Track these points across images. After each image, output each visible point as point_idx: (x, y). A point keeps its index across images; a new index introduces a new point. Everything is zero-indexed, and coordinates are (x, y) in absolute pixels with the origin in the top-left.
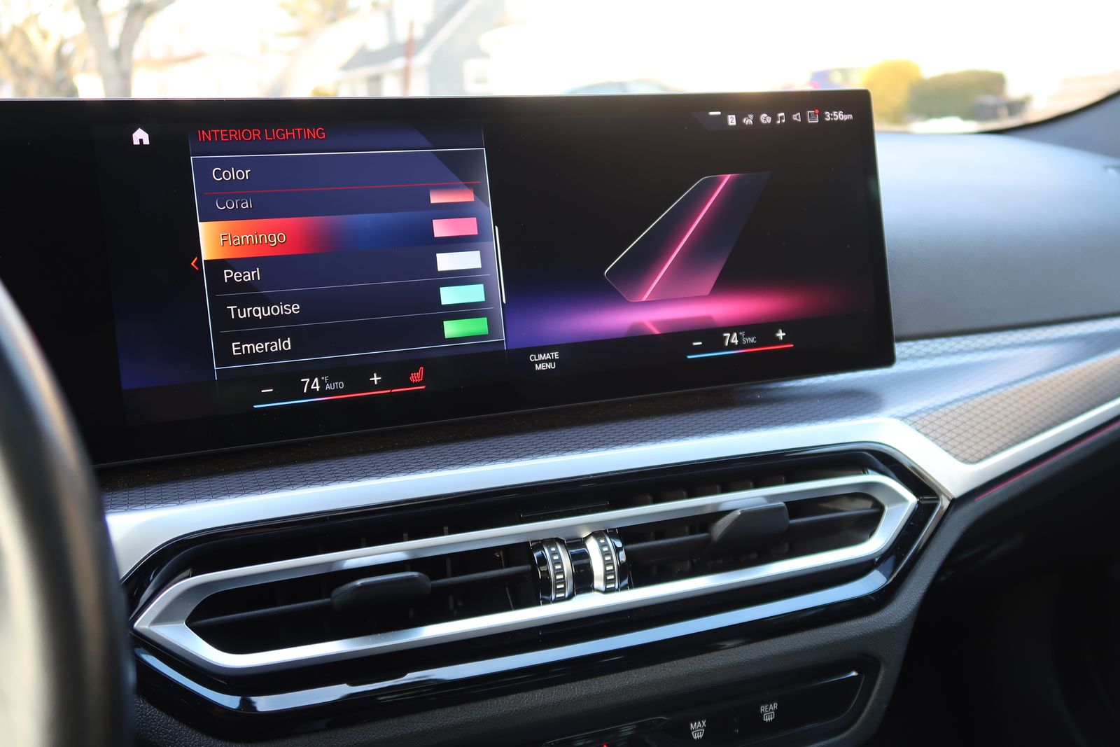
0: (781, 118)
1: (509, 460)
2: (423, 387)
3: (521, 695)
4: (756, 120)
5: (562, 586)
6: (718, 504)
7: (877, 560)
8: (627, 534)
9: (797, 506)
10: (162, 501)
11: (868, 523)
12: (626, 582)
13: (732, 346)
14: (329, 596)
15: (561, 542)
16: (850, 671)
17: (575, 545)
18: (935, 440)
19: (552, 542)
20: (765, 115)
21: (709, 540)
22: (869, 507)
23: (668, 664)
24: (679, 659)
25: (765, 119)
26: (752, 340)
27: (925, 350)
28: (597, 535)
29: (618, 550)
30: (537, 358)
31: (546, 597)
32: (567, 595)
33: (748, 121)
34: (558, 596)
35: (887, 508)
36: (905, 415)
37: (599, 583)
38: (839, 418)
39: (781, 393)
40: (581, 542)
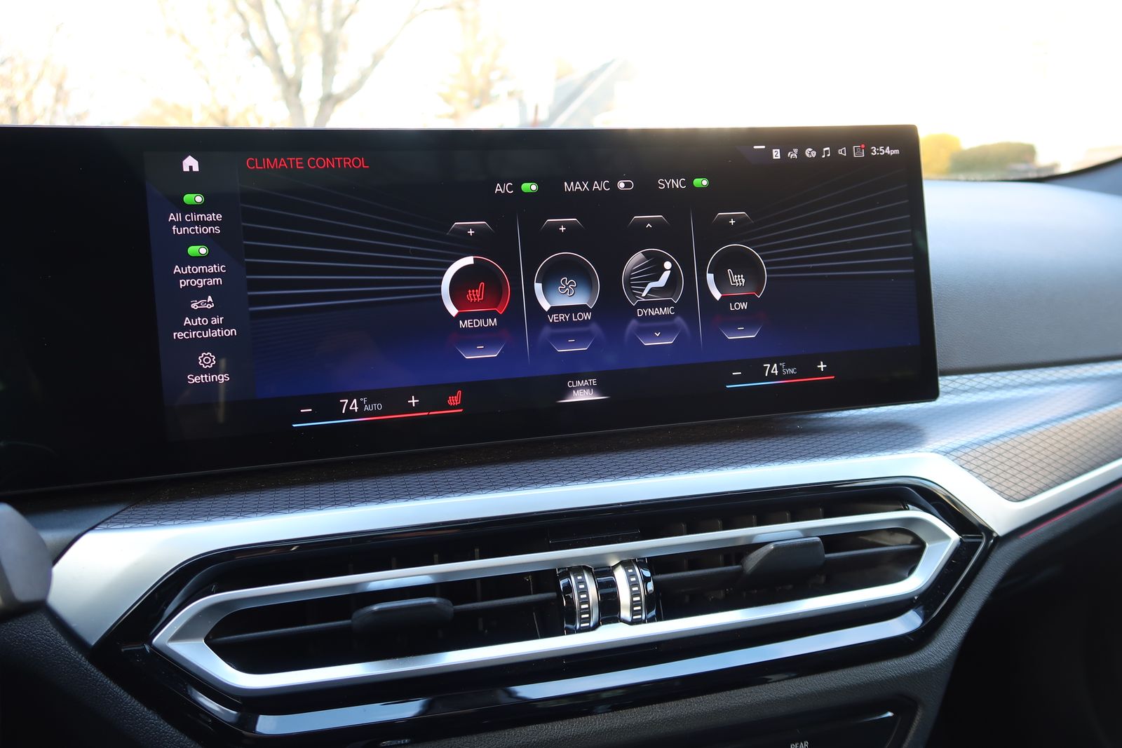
0: (827, 152)
1: (565, 482)
2: (461, 410)
3: (540, 726)
4: (801, 153)
5: (587, 616)
6: (752, 537)
7: (916, 598)
8: (656, 564)
9: (832, 541)
10: (193, 517)
11: (909, 559)
12: (653, 613)
13: (772, 377)
14: (349, 618)
15: (589, 570)
16: (886, 712)
17: (603, 573)
18: (979, 476)
19: (579, 570)
20: (810, 150)
21: (741, 572)
22: (909, 543)
23: (694, 699)
24: (705, 694)
25: (810, 153)
26: (792, 371)
27: (987, 382)
28: (626, 564)
29: (646, 580)
30: (575, 384)
31: (570, 626)
32: (592, 625)
33: (793, 155)
34: (582, 625)
35: (927, 544)
36: (948, 449)
37: (625, 614)
38: (880, 451)
39: (822, 424)
40: (610, 571)
